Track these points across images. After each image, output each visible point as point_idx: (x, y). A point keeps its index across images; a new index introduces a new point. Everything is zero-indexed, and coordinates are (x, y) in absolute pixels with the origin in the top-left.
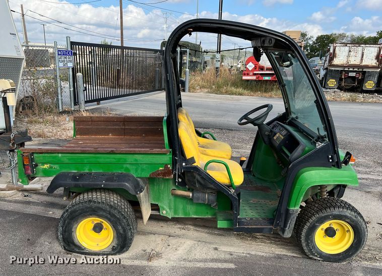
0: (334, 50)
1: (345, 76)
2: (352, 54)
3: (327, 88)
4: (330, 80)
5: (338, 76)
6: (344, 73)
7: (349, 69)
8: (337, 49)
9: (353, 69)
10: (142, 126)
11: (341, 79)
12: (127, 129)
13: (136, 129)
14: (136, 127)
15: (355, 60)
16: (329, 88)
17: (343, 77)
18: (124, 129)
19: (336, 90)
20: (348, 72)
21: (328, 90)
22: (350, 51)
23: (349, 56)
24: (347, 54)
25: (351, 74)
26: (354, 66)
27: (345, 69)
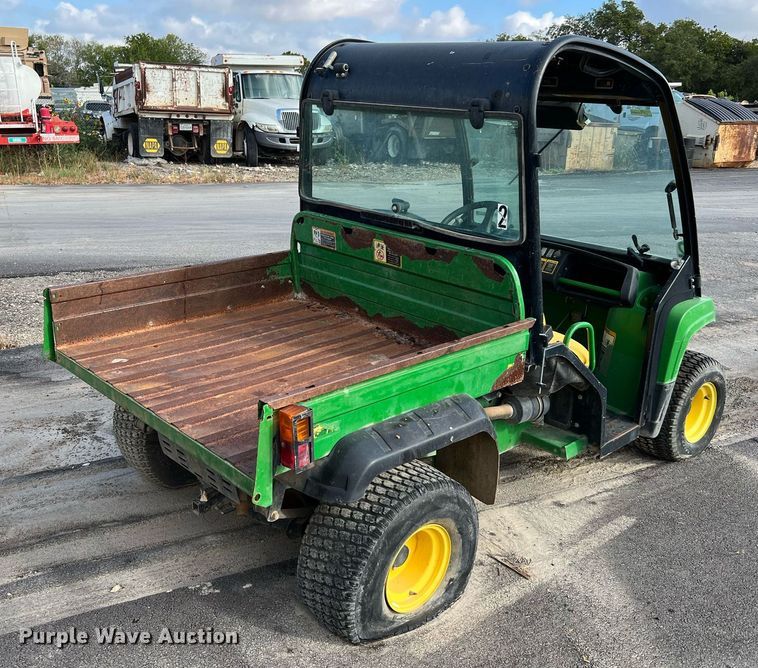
0: (144, 77)
1: (173, 130)
2: (178, 84)
3: (141, 158)
4: (148, 140)
5: (160, 130)
6: (170, 124)
7: (178, 116)
8: (148, 74)
9: (187, 116)
10: (224, 286)
11: (166, 138)
12: (191, 299)
13: (212, 295)
14: (210, 292)
15: (186, 100)
16: (146, 158)
17: (170, 133)
18: (185, 301)
19: (159, 160)
20: (177, 122)
21: (145, 161)
22: (174, 80)
23: (173, 90)
24: (169, 85)
25: (184, 127)
26: (187, 111)
27: (173, 117)
